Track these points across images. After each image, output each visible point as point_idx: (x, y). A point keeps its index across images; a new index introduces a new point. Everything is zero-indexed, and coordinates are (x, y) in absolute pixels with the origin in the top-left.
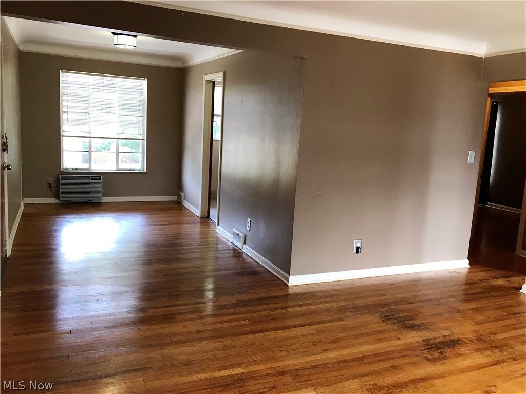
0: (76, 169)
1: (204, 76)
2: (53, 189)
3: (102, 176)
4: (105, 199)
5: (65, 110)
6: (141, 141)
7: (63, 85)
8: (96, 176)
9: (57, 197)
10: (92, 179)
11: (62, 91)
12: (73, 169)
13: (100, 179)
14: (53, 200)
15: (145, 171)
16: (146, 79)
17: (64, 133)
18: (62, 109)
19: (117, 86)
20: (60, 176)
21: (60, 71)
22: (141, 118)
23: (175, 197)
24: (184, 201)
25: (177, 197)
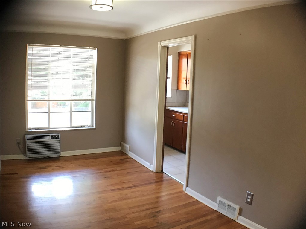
0: (38, 129)
1: (159, 42)
2: (21, 146)
3: (59, 134)
4: (63, 154)
5: (29, 77)
6: (90, 101)
7: (29, 57)
8: (55, 135)
9: (24, 153)
10: (52, 138)
11: (28, 62)
12: (36, 129)
13: (58, 137)
14: (21, 157)
15: (94, 127)
16: (97, 48)
17: (28, 97)
18: (27, 77)
19: (72, 56)
20: (26, 136)
21: (28, 45)
22: (90, 82)
23: (119, 147)
24: (130, 152)
25: (120, 147)
